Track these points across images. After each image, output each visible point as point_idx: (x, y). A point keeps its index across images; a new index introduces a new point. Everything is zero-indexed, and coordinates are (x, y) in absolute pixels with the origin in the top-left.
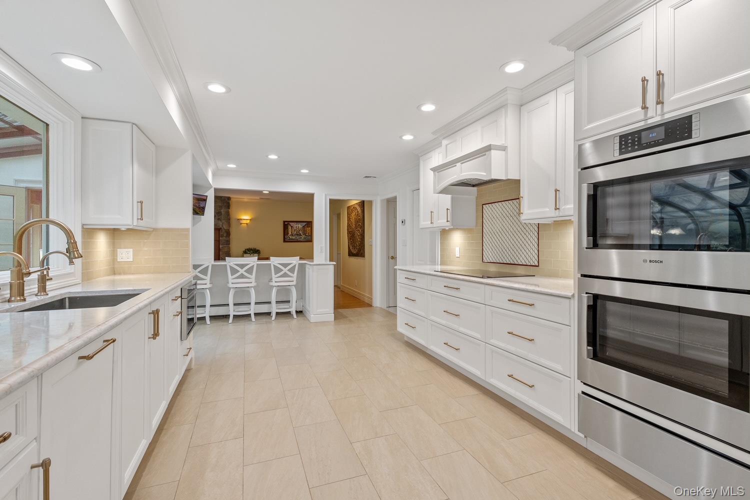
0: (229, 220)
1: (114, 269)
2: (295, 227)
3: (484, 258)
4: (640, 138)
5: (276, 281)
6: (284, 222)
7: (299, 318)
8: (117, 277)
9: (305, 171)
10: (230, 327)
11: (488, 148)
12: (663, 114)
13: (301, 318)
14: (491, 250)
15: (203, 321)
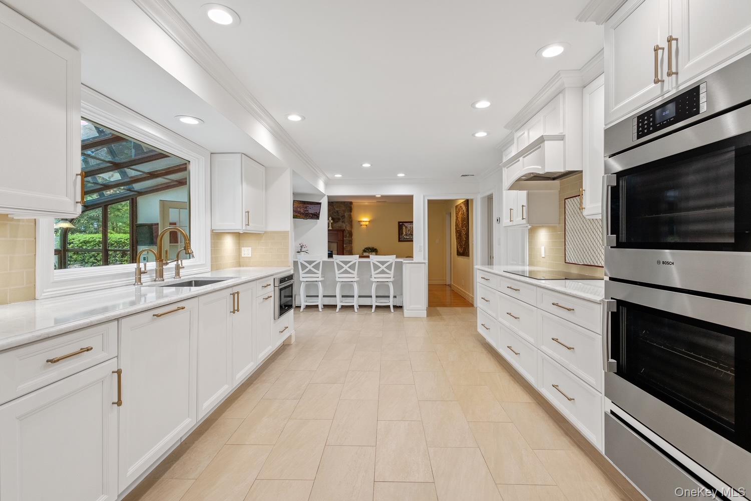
0: (351, 222)
1: (239, 262)
2: (409, 227)
3: (566, 258)
4: (654, 117)
5: (375, 277)
6: (399, 222)
7: (395, 312)
8: (242, 268)
9: (401, 175)
10: (337, 315)
11: (542, 140)
12: (678, 86)
13: (398, 312)
14: (573, 249)
15: (316, 309)
